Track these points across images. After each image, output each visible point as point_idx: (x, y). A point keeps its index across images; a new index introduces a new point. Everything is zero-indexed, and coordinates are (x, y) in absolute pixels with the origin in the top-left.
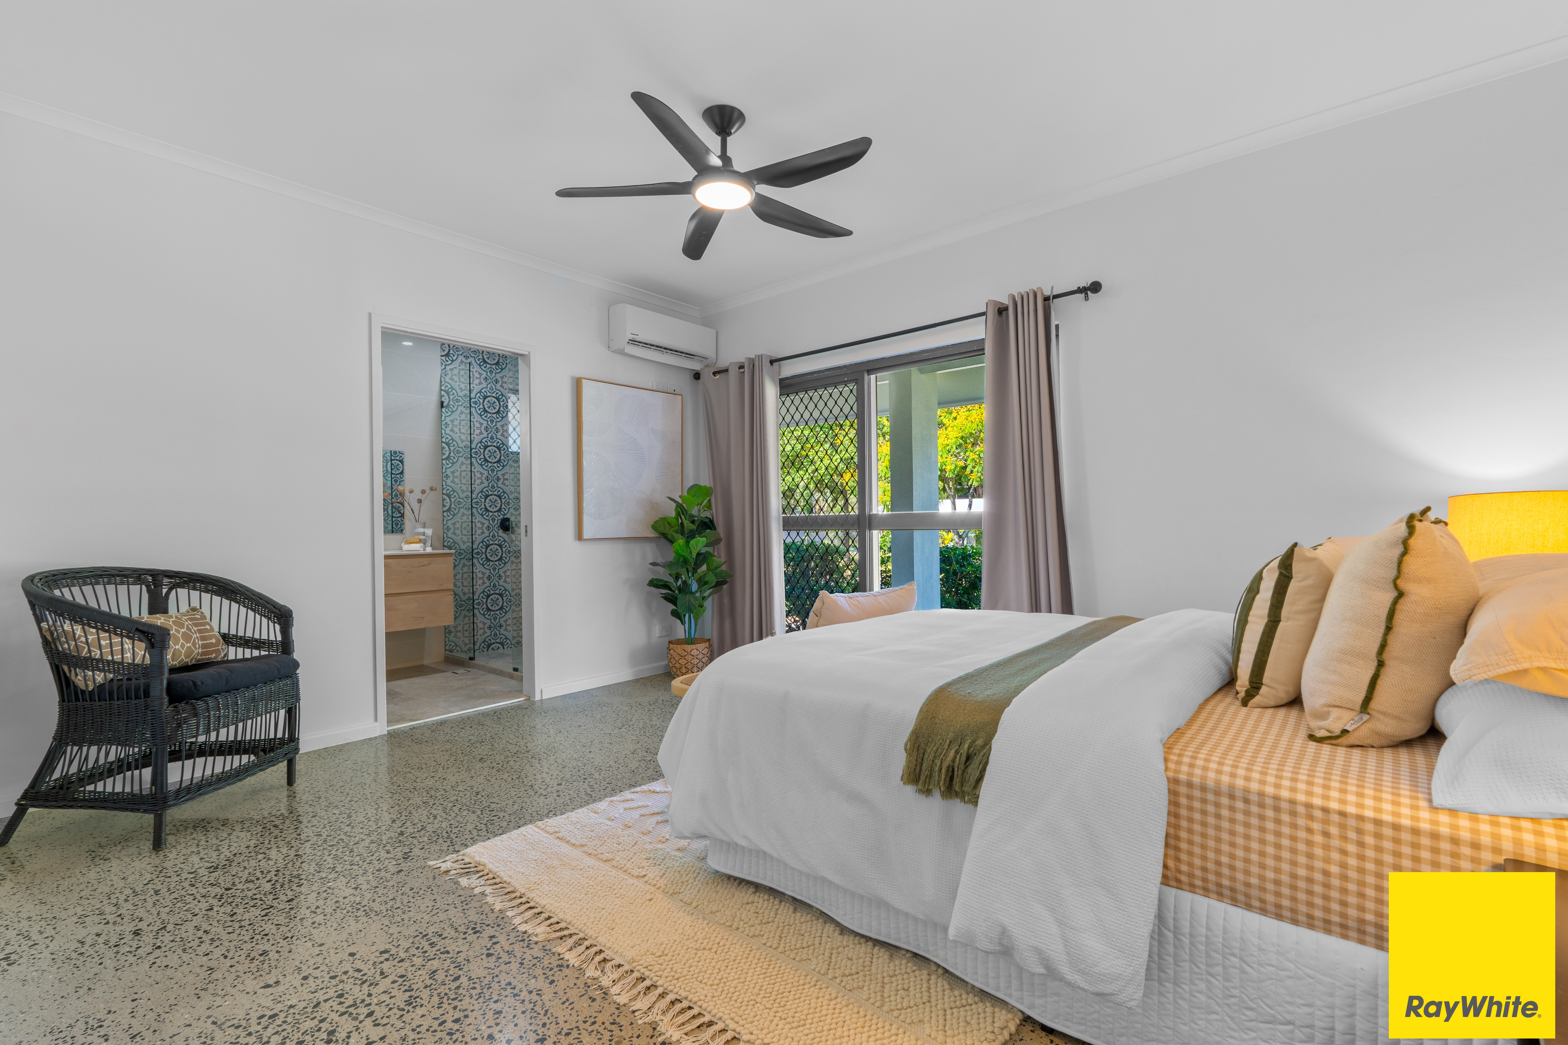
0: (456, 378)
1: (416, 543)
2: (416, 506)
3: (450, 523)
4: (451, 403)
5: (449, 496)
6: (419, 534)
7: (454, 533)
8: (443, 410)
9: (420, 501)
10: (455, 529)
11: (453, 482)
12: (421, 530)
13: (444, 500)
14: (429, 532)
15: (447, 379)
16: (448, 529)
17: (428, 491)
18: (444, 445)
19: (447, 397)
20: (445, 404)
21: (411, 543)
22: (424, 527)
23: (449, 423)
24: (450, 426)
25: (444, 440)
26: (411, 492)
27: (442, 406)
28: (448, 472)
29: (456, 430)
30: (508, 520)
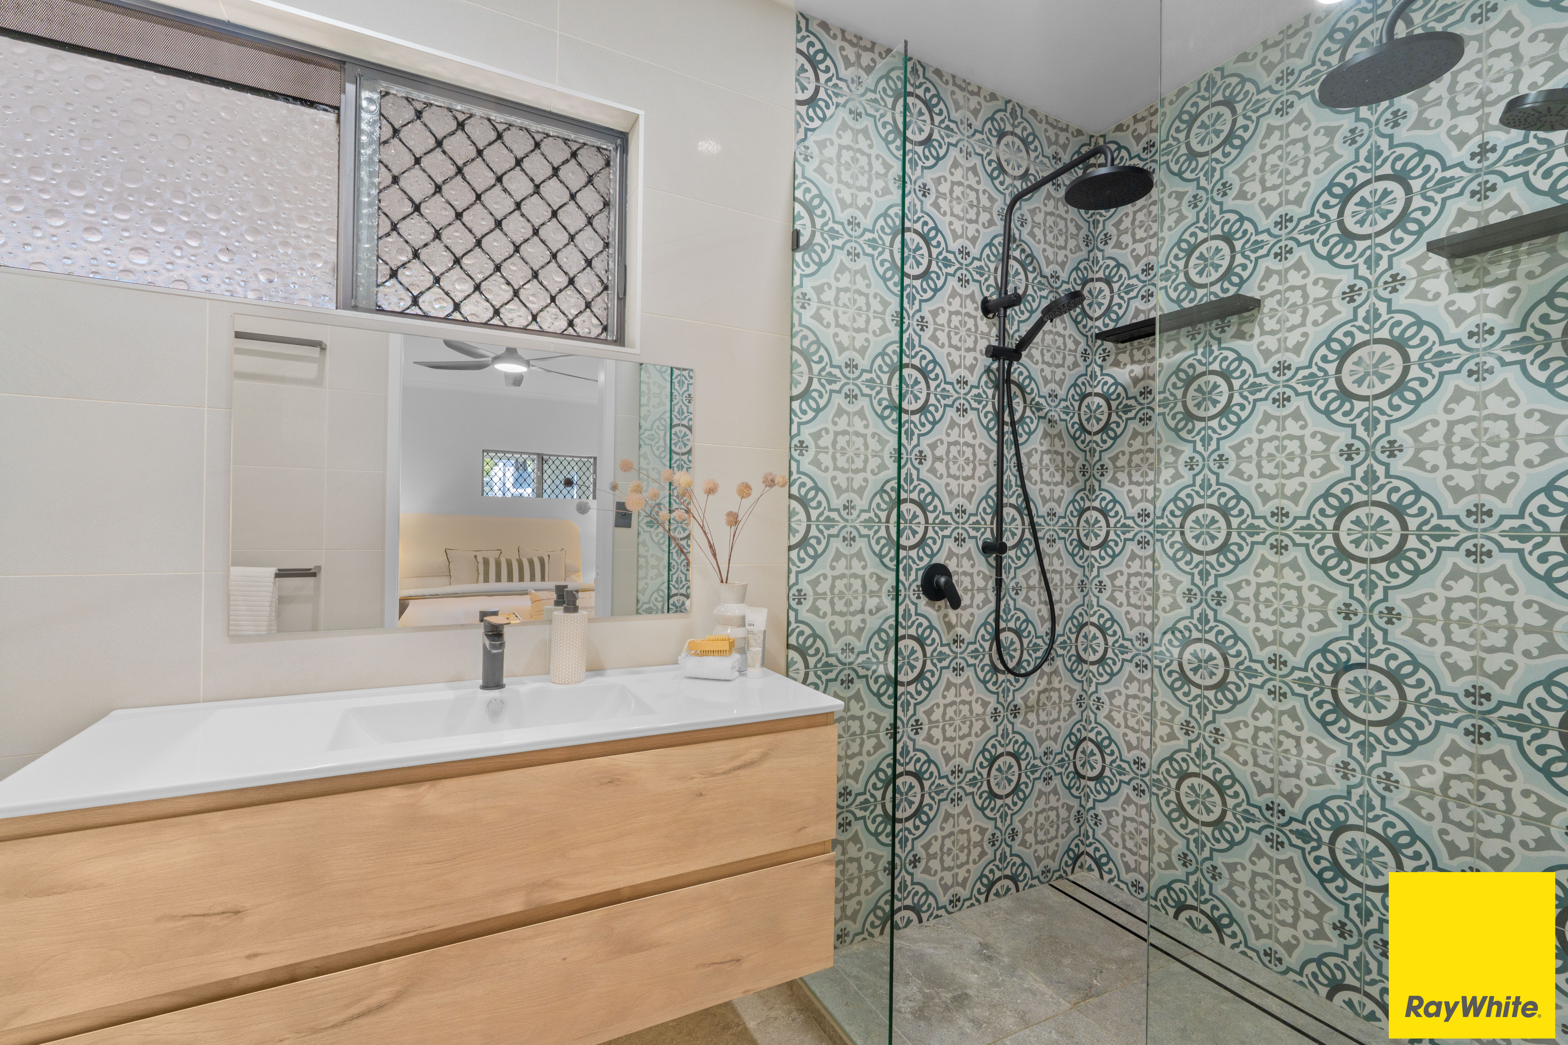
0: (831, 170)
1: (720, 653)
2: (721, 534)
3: (804, 579)
4: (818, 239)
5: (804, 502)
6: (726, 622)
7: (814, 610)
8: (798, 256)
9: (733, 520)
10: (818, 596)
11: (816, 463)
12: (734, 609)
13: (791, 514)
14: (758, 618)
15: (810, 168)
16: (800, 597)
17: (758, 488)
18: (796, 356)
19: (807, 220)
20: (803, 241)
21: (705, 653)
22: (742, 600)
23: (811, 294)
24: (814, 305)
25: (796, 342)
26: (711, 491)
27: (796, 245)
28: (806, 434)
29: (828, 316)
30: (941, 569)
